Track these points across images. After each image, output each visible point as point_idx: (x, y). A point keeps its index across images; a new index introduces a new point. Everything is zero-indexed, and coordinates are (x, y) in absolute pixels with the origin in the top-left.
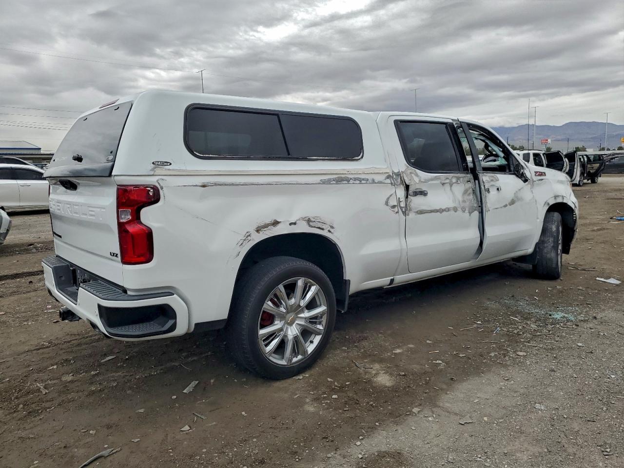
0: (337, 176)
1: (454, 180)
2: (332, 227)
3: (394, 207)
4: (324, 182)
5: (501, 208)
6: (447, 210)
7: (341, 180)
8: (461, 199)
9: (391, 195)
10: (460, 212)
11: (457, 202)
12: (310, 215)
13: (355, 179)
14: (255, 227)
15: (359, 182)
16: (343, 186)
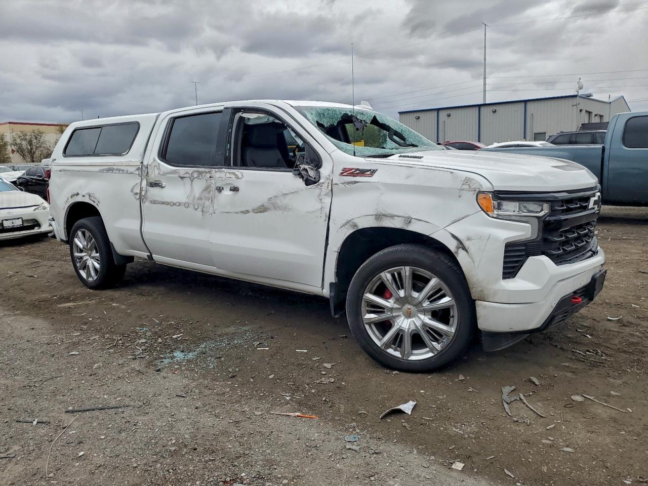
0: (107, 167)
1: (195, 175)
2: (99, 202)
3: (136, 194)
4: (101, 171)
5: (237, 213)
6: (178, 204)
7: (110, 169)
8: (197, 195)
9: (136, 184)
10: (191, 209)
11: (191, 198)
12: (91, 192)
13: (117, 170)
14: (71, 194)
15: (118, 172)
16: (110, 174)
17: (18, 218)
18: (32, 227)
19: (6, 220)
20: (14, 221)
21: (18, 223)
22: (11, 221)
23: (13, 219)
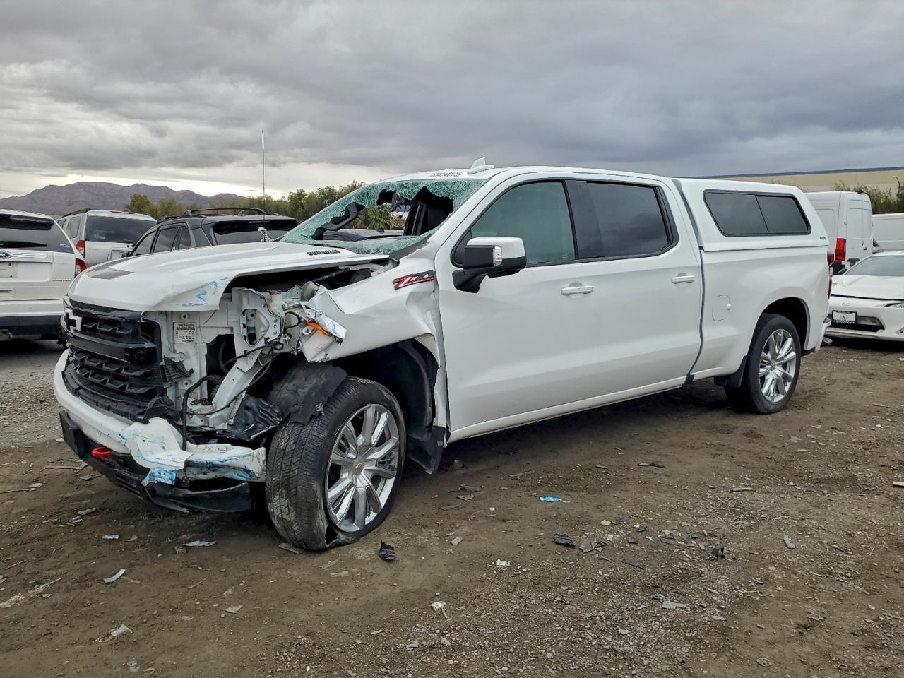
17: (851, 312)
18: (875, 329)
19: (837, 311)
20: (845, 314)
21: (851, 318)
22: (843, 314)
23: (845, 312)
